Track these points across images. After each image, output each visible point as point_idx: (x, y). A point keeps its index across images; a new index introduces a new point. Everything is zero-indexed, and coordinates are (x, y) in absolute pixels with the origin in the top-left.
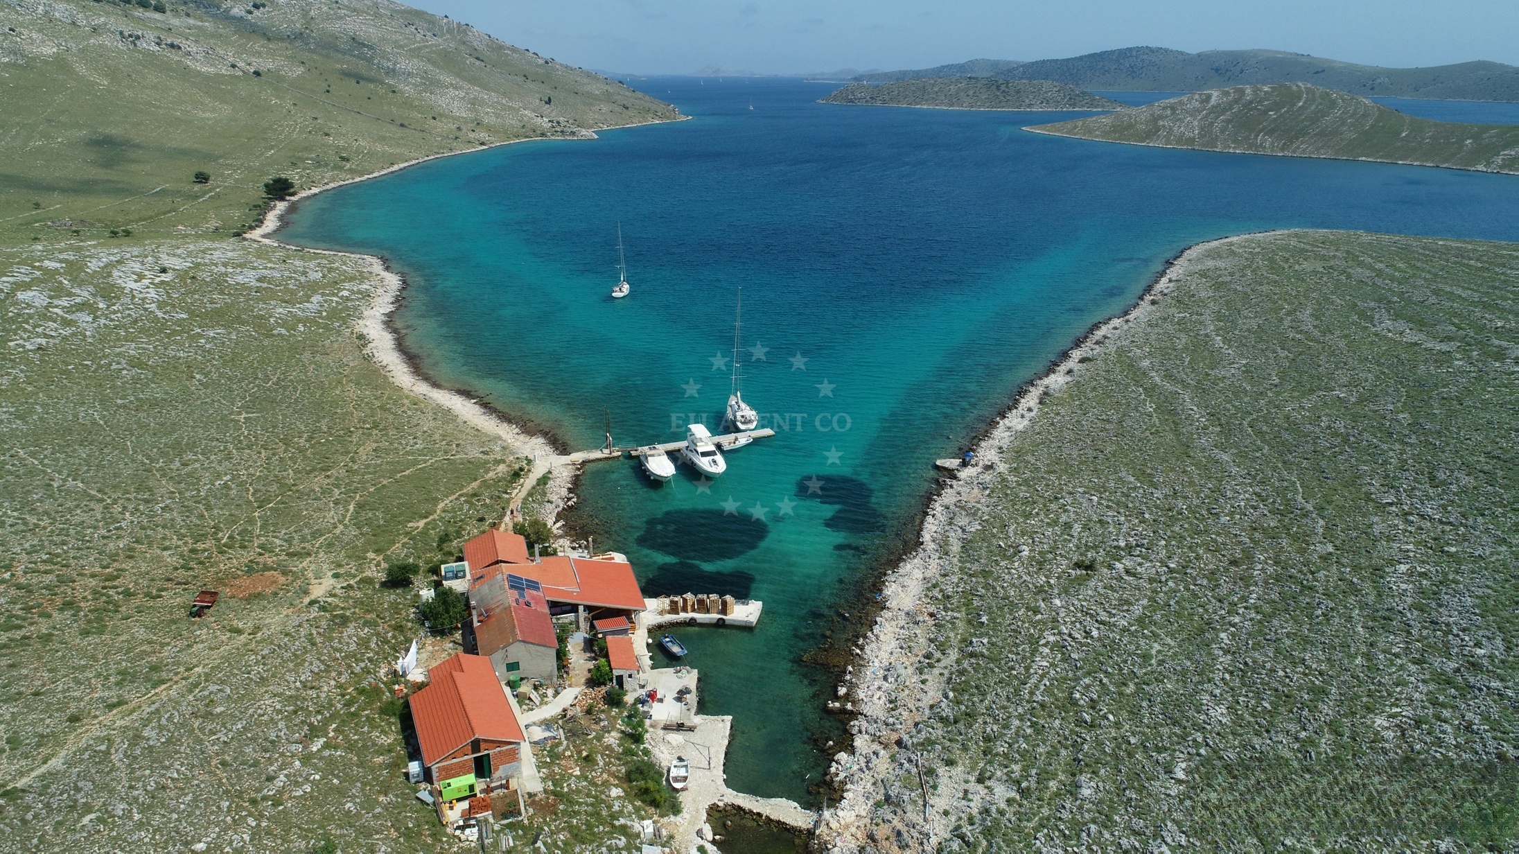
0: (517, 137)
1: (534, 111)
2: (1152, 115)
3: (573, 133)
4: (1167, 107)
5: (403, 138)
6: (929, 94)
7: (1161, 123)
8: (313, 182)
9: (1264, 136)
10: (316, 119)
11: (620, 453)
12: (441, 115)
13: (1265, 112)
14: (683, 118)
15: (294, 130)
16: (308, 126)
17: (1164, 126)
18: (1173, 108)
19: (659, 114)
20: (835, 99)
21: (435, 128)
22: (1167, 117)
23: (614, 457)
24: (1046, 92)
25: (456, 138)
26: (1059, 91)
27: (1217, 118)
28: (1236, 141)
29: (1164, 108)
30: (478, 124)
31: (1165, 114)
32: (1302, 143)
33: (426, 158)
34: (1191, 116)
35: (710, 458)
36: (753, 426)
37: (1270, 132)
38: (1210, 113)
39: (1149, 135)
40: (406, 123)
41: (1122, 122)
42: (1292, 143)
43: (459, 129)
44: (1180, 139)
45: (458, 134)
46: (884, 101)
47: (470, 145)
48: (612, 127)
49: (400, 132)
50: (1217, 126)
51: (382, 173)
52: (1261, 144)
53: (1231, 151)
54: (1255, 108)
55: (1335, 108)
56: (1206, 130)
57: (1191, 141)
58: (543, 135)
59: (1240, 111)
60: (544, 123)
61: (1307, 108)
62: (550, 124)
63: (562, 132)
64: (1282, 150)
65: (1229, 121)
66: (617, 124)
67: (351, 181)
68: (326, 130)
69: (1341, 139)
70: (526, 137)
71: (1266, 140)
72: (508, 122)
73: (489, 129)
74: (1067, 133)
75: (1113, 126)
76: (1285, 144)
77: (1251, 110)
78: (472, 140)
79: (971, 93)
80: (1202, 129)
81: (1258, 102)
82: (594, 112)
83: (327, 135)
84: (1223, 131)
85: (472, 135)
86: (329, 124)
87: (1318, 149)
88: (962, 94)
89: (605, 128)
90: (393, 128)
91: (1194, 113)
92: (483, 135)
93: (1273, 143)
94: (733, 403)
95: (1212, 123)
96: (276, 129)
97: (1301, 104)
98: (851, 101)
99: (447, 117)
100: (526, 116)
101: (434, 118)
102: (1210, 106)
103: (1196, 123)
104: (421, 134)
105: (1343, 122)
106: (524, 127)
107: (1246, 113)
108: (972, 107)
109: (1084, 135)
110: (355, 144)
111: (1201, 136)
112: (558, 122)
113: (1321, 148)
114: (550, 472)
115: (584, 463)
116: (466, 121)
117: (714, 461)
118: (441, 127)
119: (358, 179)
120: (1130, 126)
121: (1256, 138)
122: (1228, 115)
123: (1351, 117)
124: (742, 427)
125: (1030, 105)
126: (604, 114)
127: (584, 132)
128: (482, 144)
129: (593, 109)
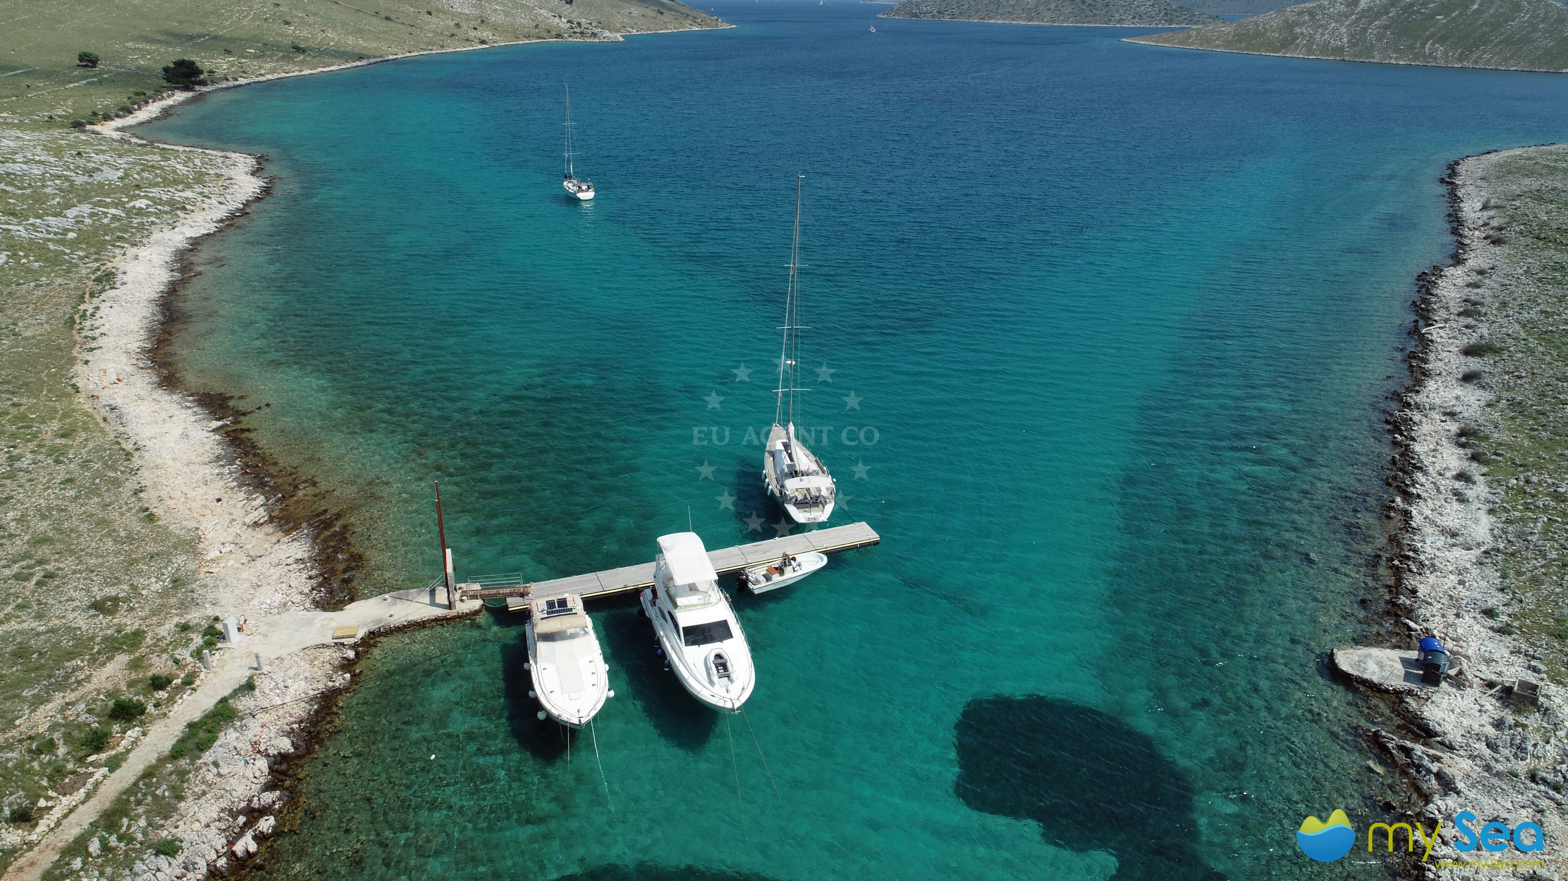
0: (528, 37)
1: (551, 10)
2: (1284, 21)
3: (594, 35)
4: (1303, 12)
5: (385, 32)
6: (1004, 7)
7: (1298, 30)
8: (244, 72)
9: (1433, 44)
10: (278, 5)
11: (477, 604)
12: (438, 10)
13: (1432, 16)
14: (726, 26)
15: (246, 17)
16: (265, 13)
17: (1302, 34)
18: (1311, 14)
19: (699, 21)
20: (897, 14)
21: (429, 23)
22: (1304, 23)
23: (461, 617)
24: (1138, 6)
25: (453, 35)
26: (1153, 5)
27: (1370, 23)
28: (1397, 50)
29: (1300, 13)
30: (482, 21)
31: (1301, 20)
32: (1485, 52)
33: (408, 54)
34: (1336, 21)
35: (710, 649)
36: (823, 514)
37: (1442, 40)
38: (1361, 18)
39: (1284, 44)
40: (393, 16)
41: (1248, 30)
42: (1471, 52)
43: (458, 25)
44: (1325, 48)
45: (455, 31)
46: (953, 16)
47: (468, 43)
48: (642, 32)
49: (384, 25)
50: (1372, 33)
51: (344, 67)
52: (1431, 54)
53: (1393, 61)
54: (1418, 12)
55: (1520, 11)
56: (1356, 38)
57: (1340, 50)
58: (559, 36)
59: (1398, 15)
60: (563, 24)
61: (1484, 12)
62: (569, 25)
63: (582, 33)
64: (1460, 59)
65: (1386, 27)
66: (648, 29)
67: (297, 73)
68: (288, 19)
69: (1535, 48)
70: (539, 38)
71: (1436, 50)
72: (519, 21)
73: (495, 28)
74: (1178, 43)
75: (1237, 35)
76: (1462, 53)
77: (1413, 13)
78: (472, 38)
79: (1052, 6)
80: (1352, 36)
81: (1422, 4)
82: (623, 15)
83: (287, 23)
84: (1380, 38)
85: (472, 33)
86: (294, 12)
87: (1506, 60)
88: (1042, 8)
89: (635, 32)
90: (375, 21)
91: (1339, 18)
92: (486, 34)
93: (1446, 53)
94: (779, 446)
95: (1364, 30)
96: (222, 15)
97: (1475, 7)
98: (916, 15)
99: (445, 13)
100: (541, 15)
101: (429, 13)
102: (1359, 10)
103: (1343, 30)
104: (410, 29)
105: (1534, 29)
106: (537, 26)
107: (1408, 17)
108: (1054, 22)
109: (1202, 45)
110: (321, 36)
111: (1352, 45)
112: (579, 24)
113: (1511, 57)
114: (249, 687)
115: (372, 639)
116: (468, 18)
117: (721, 663)
118: (434, 23)
119: (307, 72)
120: (1258, 34)
121: (1423, 46)
122: (1383, 21)
123: (1542, 21)
124: (799, 515)
125: (1120, 21)
126: (635, 18)
127: (607, 33)
128: (483, 42)
129: (622, 12)
